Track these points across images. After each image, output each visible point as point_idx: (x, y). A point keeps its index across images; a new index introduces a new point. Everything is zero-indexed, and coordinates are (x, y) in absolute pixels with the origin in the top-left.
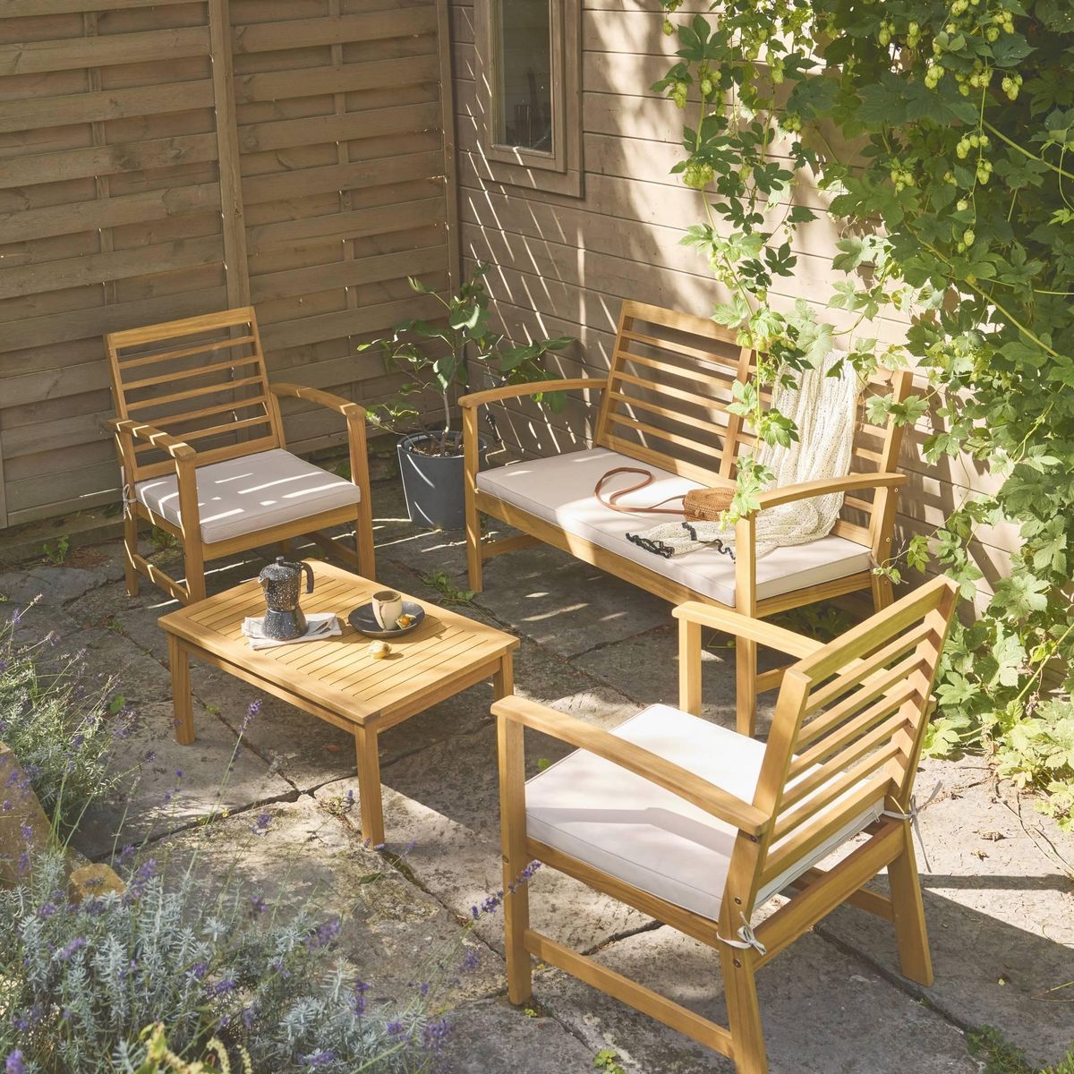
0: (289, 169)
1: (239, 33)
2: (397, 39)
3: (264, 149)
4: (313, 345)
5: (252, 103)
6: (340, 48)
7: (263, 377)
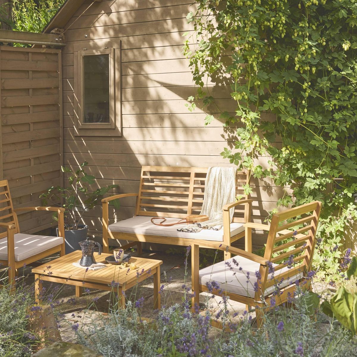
0: (15, 132)
1: (3, 82)
2: (47, 88)
3: (9, 124)
4: (20, 197)
5: (6, 107)
6: (32, 90)
7: (12, 207)
